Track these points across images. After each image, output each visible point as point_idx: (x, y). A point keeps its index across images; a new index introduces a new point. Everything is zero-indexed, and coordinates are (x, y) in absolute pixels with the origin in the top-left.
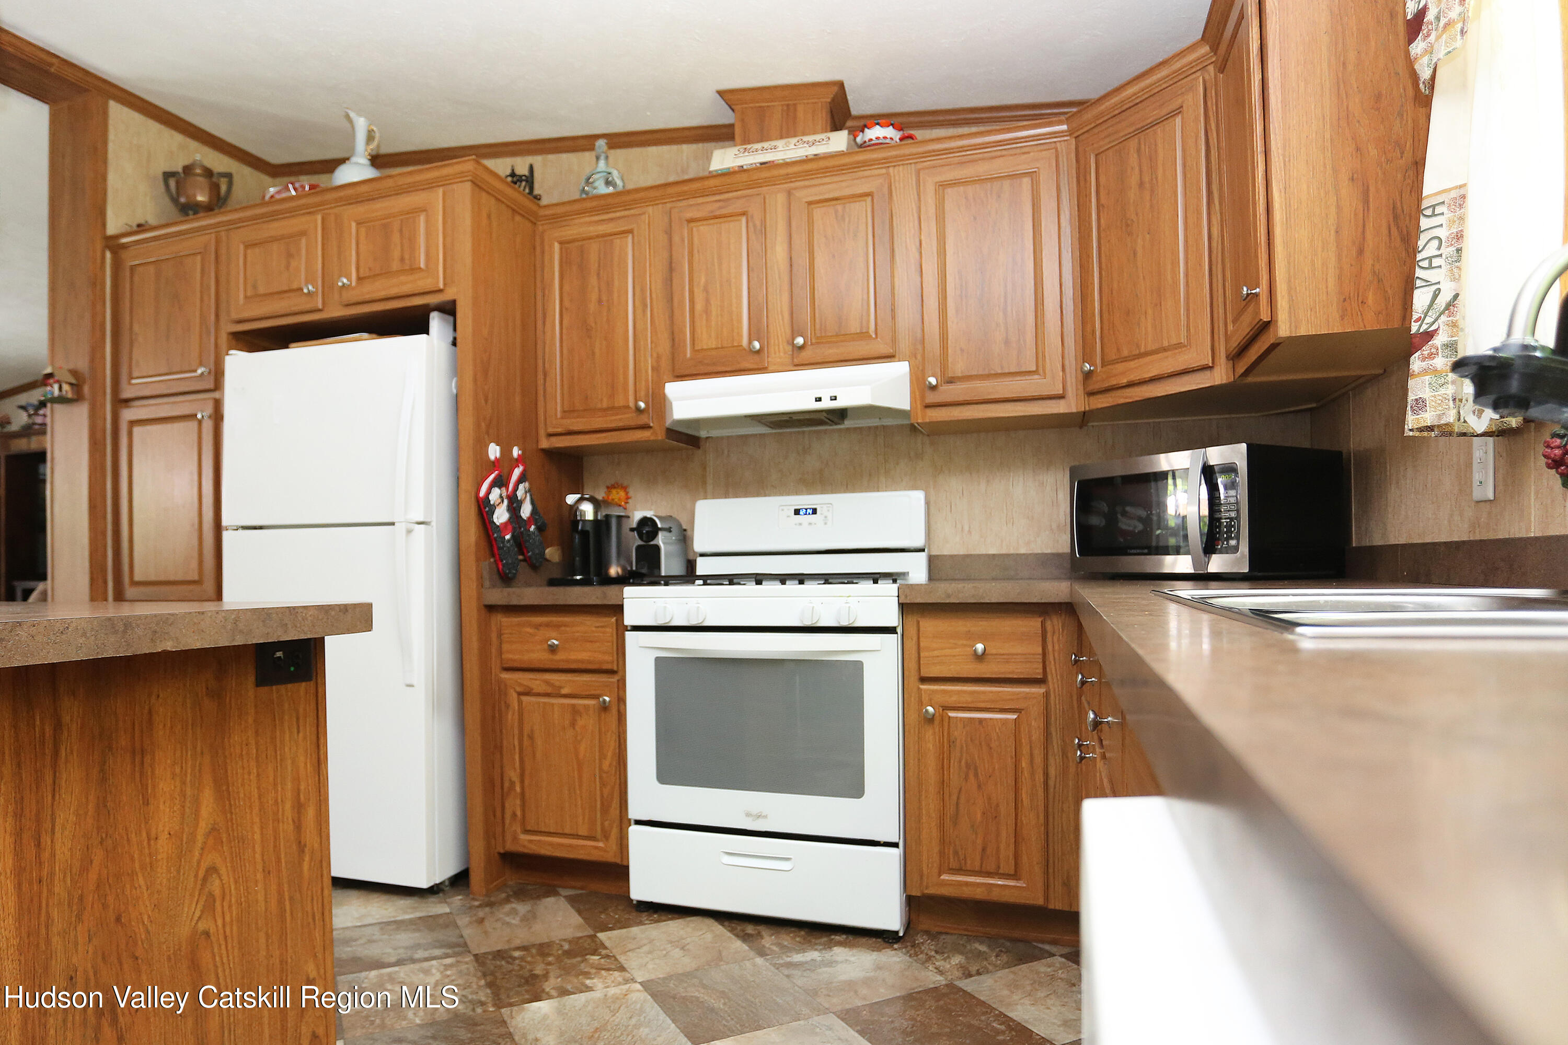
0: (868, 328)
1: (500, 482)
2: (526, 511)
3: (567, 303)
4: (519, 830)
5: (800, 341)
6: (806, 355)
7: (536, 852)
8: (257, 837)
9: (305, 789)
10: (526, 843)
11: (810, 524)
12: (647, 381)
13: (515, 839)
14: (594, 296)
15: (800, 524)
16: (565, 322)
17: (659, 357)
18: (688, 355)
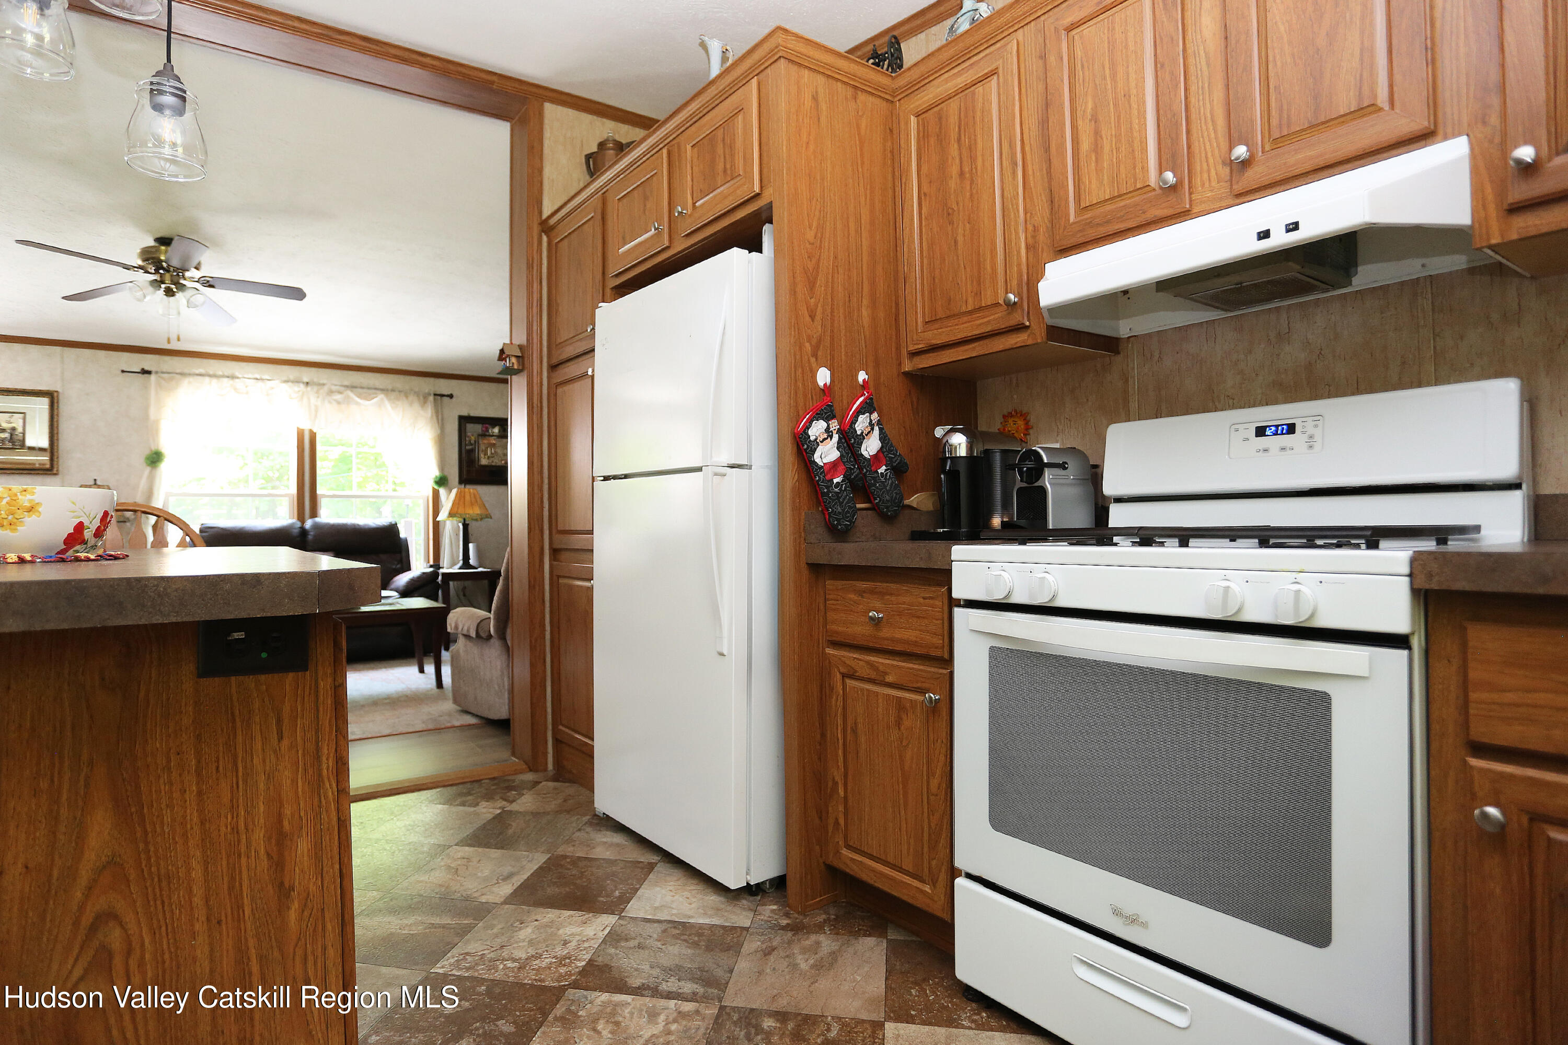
0: (1375, 97)
1: (826, 413)
2: (871, 446)
3: (925, 188)
4: (841, 843)
5: (1241, 151)
6: (1253, 176)
7: (858, 876)
8: (197, 873)
9: (293, 815)
10: (849, 862)
11: (1283, 449)
12: (1019, 265)
13: (837, 852)
14: (954, 170)
15: (1266, 450)
16: (924, 211)
17: (1035, 229)
18: (1072, 219)
